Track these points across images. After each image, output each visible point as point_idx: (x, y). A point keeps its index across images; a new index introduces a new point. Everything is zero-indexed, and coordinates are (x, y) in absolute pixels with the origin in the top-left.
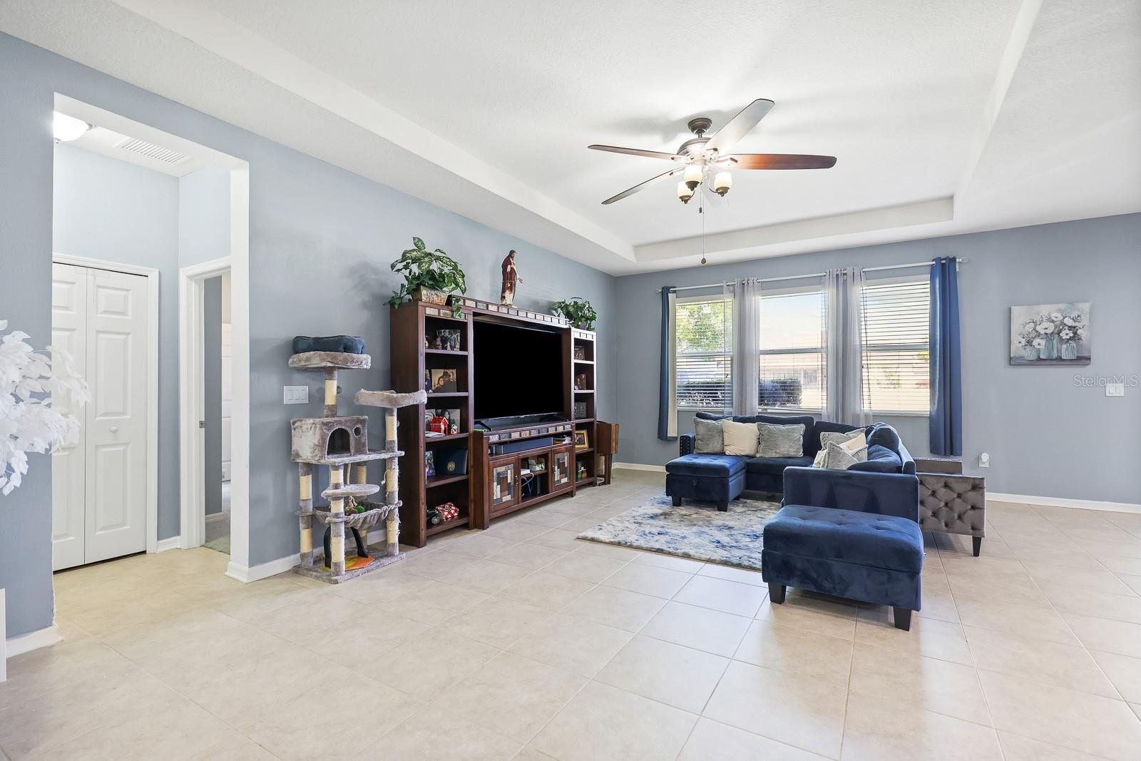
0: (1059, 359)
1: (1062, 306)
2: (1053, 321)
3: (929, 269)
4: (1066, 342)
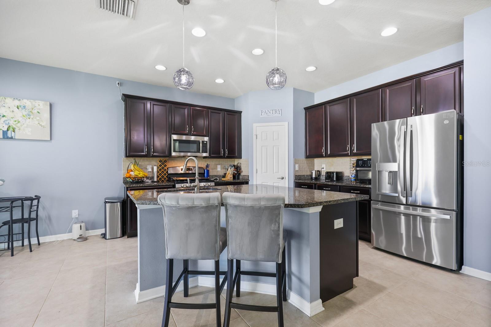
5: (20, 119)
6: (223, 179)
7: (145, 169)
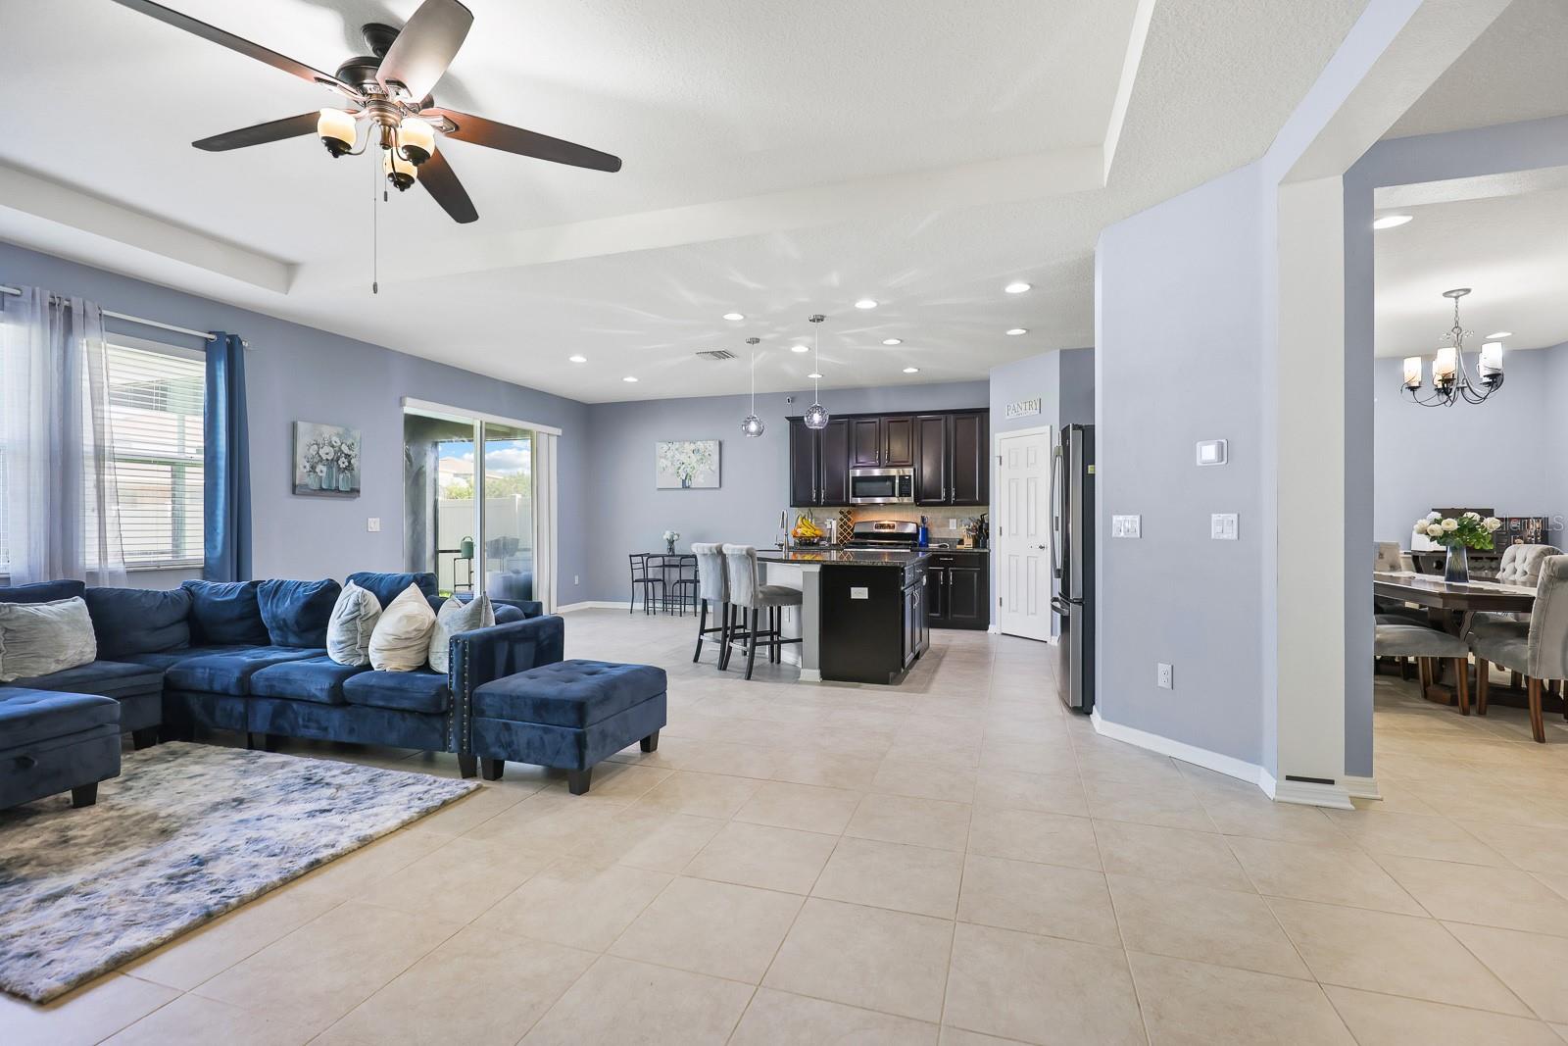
0: (337, 490)
1: (341, 430)
2: (333, 446)
3: (202, 344)
4: (343, 472)
5: (695, 465)
6: (958, 547)
7: (821, 523)
